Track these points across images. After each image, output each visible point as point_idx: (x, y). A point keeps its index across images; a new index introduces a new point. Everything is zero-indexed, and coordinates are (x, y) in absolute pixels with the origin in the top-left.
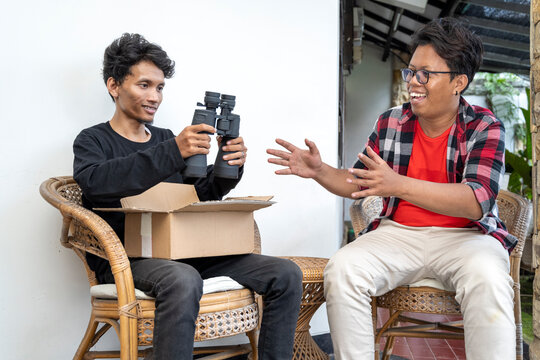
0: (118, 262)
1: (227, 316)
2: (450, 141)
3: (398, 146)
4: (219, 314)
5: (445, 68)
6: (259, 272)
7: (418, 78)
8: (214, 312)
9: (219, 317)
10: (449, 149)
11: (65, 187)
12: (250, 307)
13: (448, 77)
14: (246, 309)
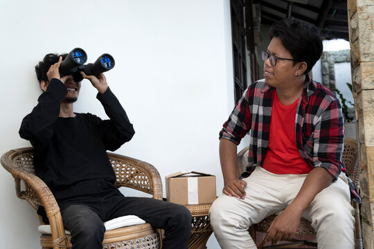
0: (50, 209)
1: (132, 244)
2: (298, 110)
3: (261, 108)
4: (125, 242)
5: (289, 56)
6: (159, 213)
7: (271, 61)
8: (122, 241)
9: (125, 245)
10: (297, 115)
11: (21, 156)
12: (150, 236)
13: (291, 62)
14: (147, 238)
